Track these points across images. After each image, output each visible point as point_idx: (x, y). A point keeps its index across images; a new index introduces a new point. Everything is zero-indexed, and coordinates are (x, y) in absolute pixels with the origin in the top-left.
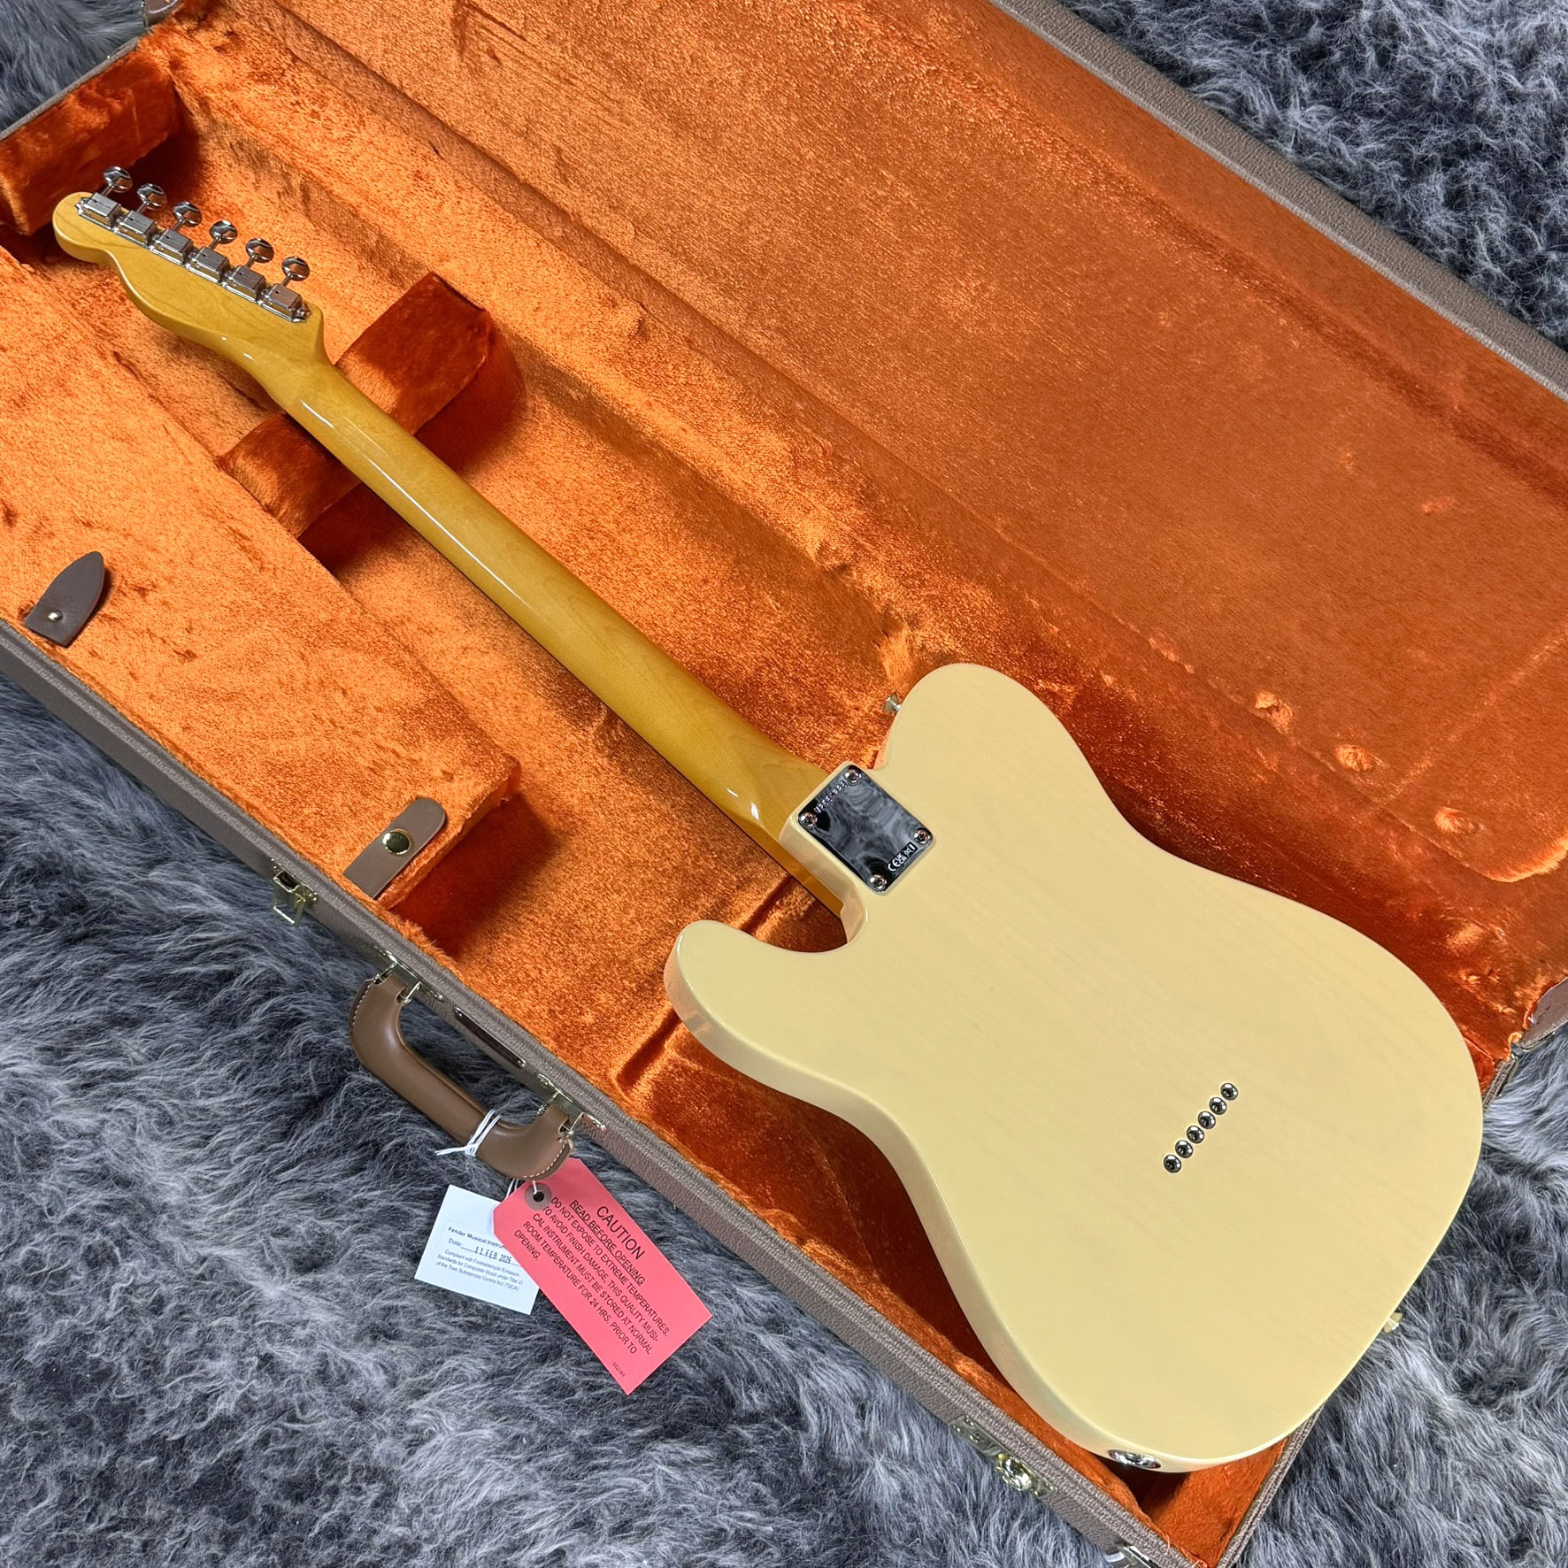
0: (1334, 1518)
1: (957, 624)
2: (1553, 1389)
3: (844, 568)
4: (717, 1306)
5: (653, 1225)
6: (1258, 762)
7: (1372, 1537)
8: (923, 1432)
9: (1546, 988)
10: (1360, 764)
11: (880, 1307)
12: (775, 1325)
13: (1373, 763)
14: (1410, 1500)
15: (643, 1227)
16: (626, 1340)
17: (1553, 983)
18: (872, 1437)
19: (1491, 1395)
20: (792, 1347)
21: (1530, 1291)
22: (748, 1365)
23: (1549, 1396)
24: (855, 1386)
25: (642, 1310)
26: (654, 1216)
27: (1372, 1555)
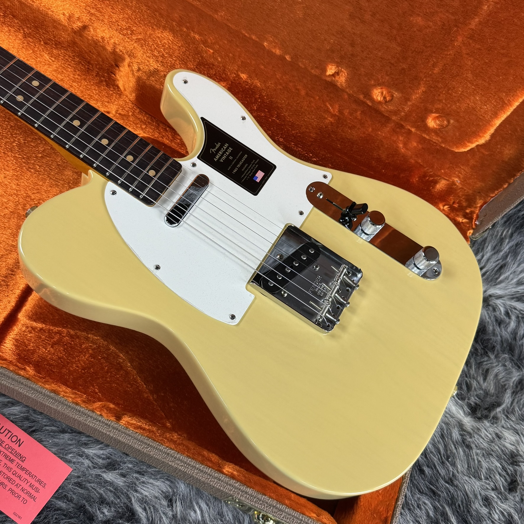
0: (426, 494)
1: (156, 53)
2: (512, 403)
3: (85, 27)
4: (74, 463)
5: (27, 424)
6: (327, 111)
7: (446, 499)
8: (208, 505)
9: (481, 206)
10: (385, 98)
11: (173, 446)
12: (111, 466)
13: (392, 96)
14: (460, 476)
15: (20, 427)
16: (19, 497)
17: (485, 203)
18: (179, 516)
19: (485, 412)
20: (123, 475)
21: (492, 357)
22: (99, 493)
23: (511, 406)
24: (164, 489)
25: (27, 477)
26: (27, 419)
27: (447, 509)
